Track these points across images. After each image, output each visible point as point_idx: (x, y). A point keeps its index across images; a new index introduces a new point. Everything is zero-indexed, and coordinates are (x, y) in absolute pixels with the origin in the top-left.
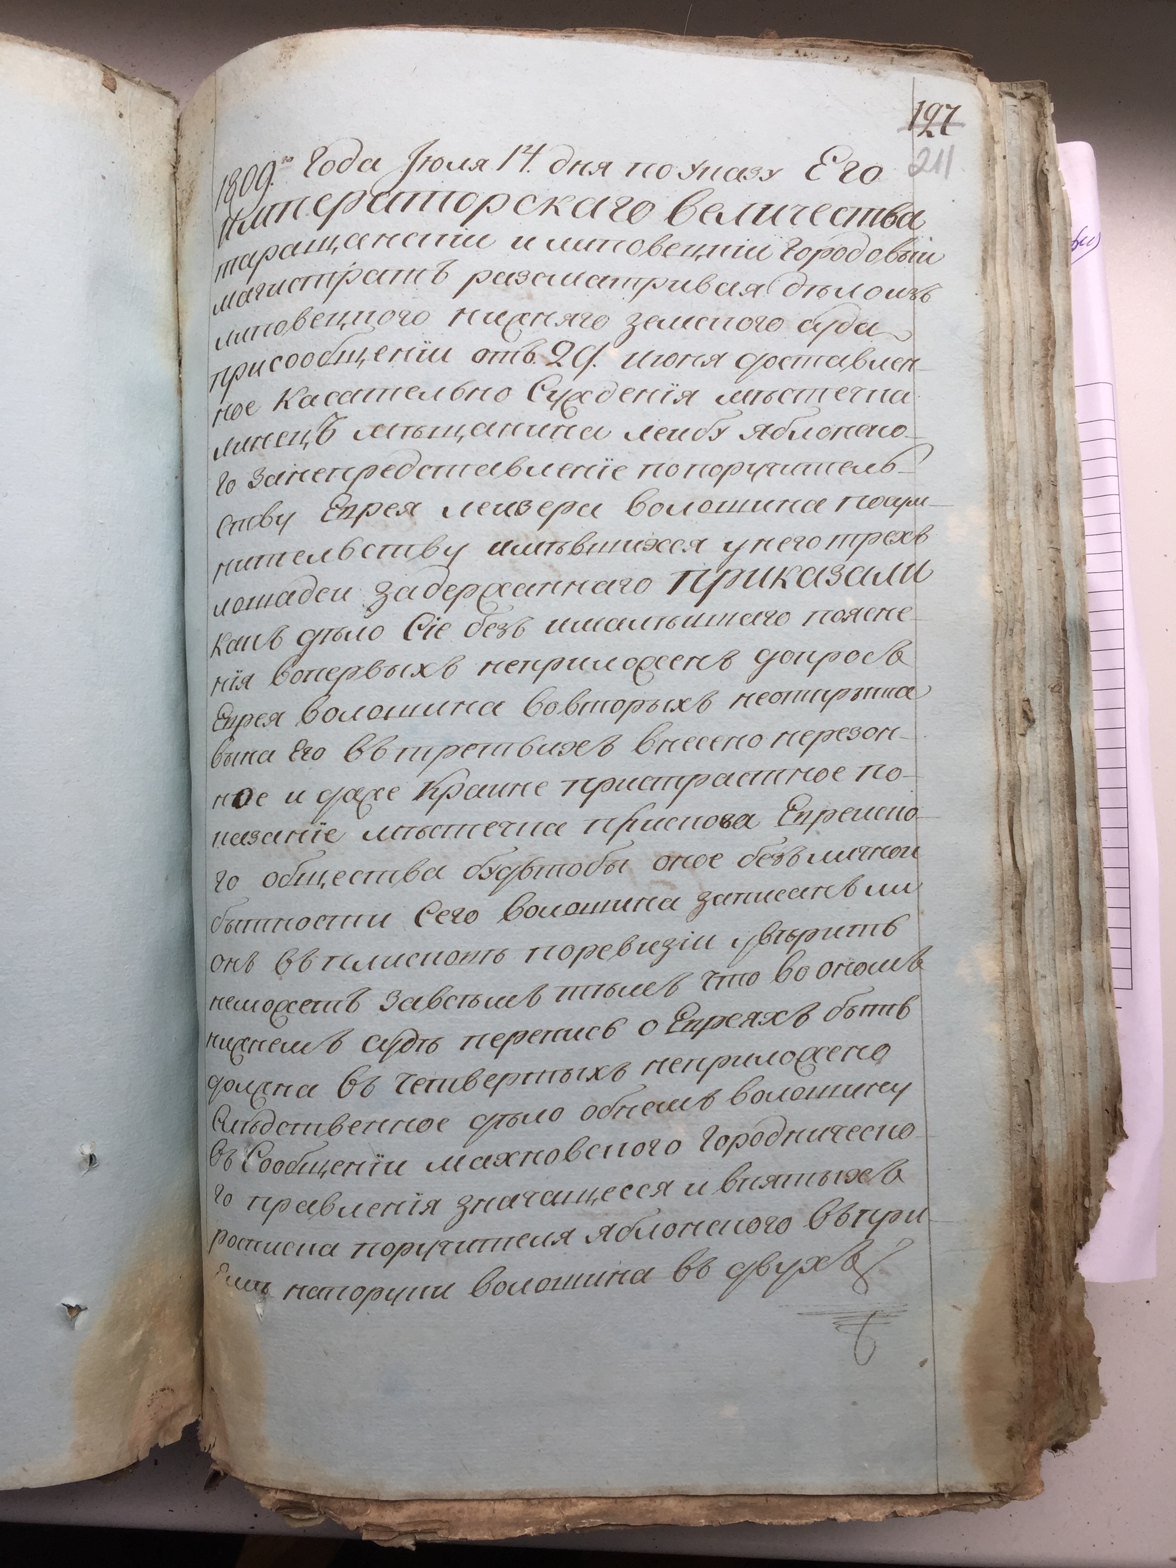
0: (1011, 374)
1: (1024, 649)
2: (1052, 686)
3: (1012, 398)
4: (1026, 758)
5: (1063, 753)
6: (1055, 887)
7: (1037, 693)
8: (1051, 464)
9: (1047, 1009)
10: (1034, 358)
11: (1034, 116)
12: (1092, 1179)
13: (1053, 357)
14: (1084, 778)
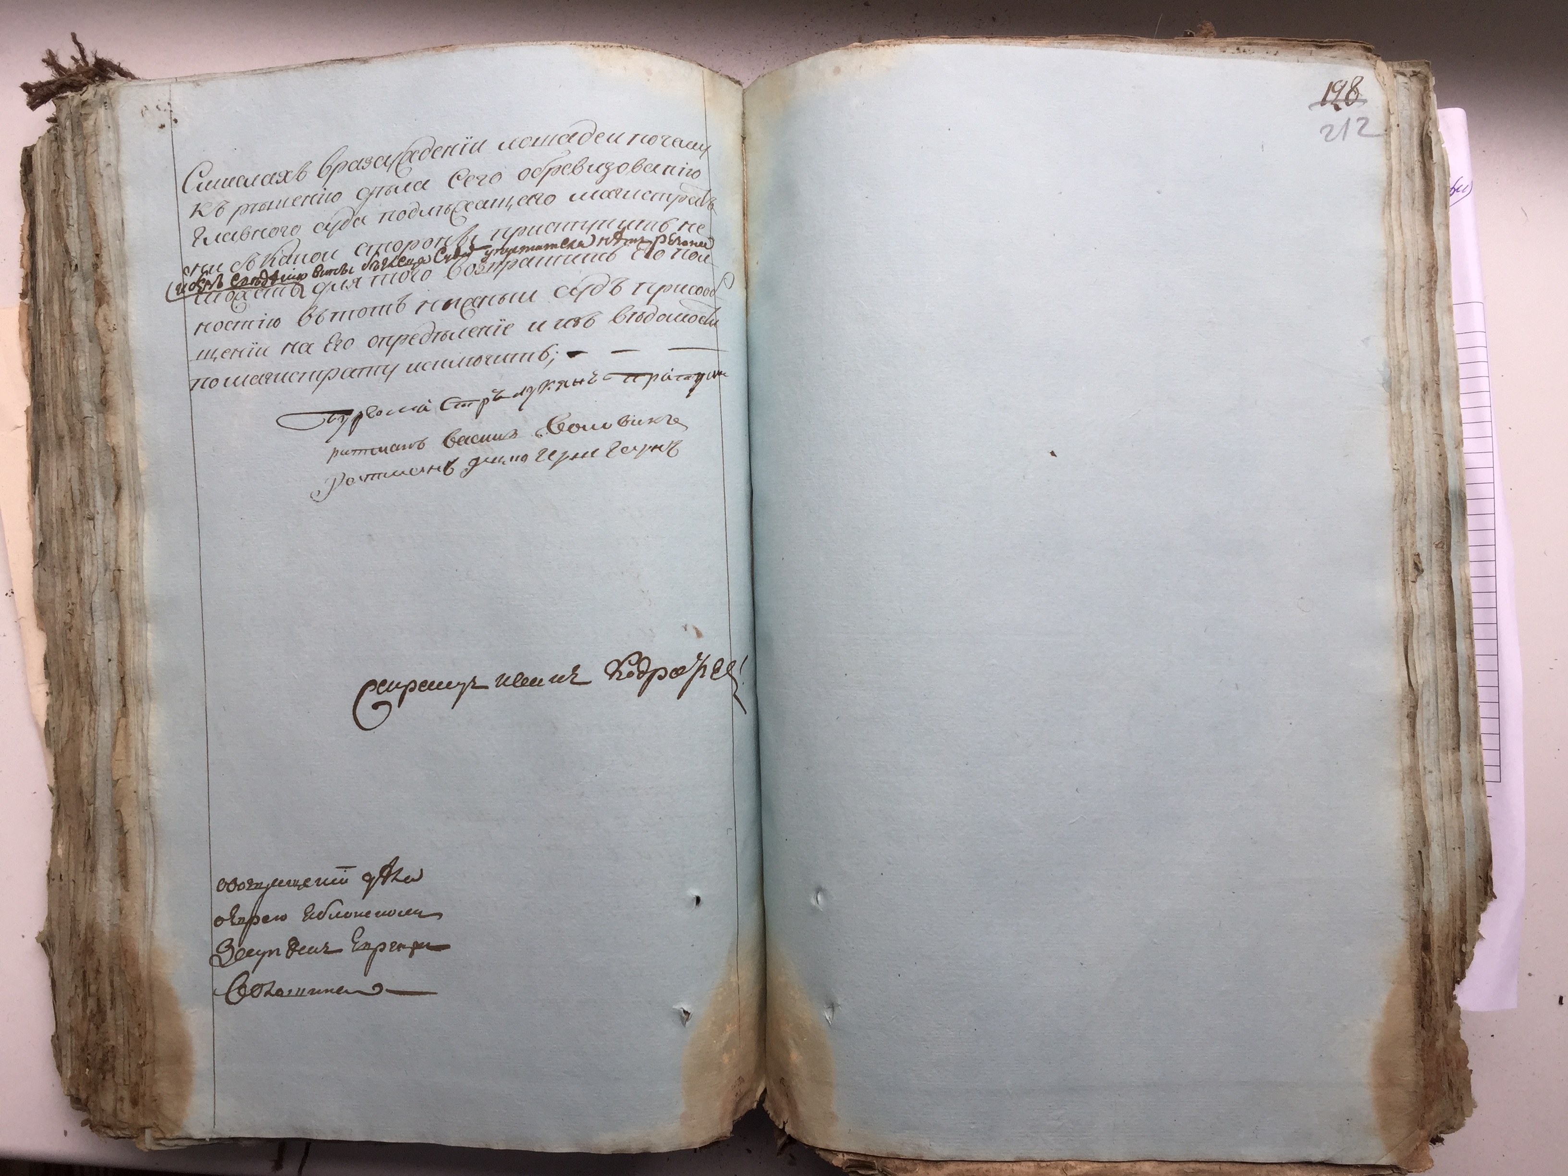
0: (1404, 297)
1: (1415, 514)
2: (1437, 543)
3: (1404, 316)
4: (1416, 600)
5: (1445, 596)
6: (1439, 701)
7: (1425, 549)
8: (1435, 367)
9: (1433, 797)
10: (1421, 283)
11: (1421, 91)
12: (1468, 930)
13: (1436, 282)
14: (1462, 616)
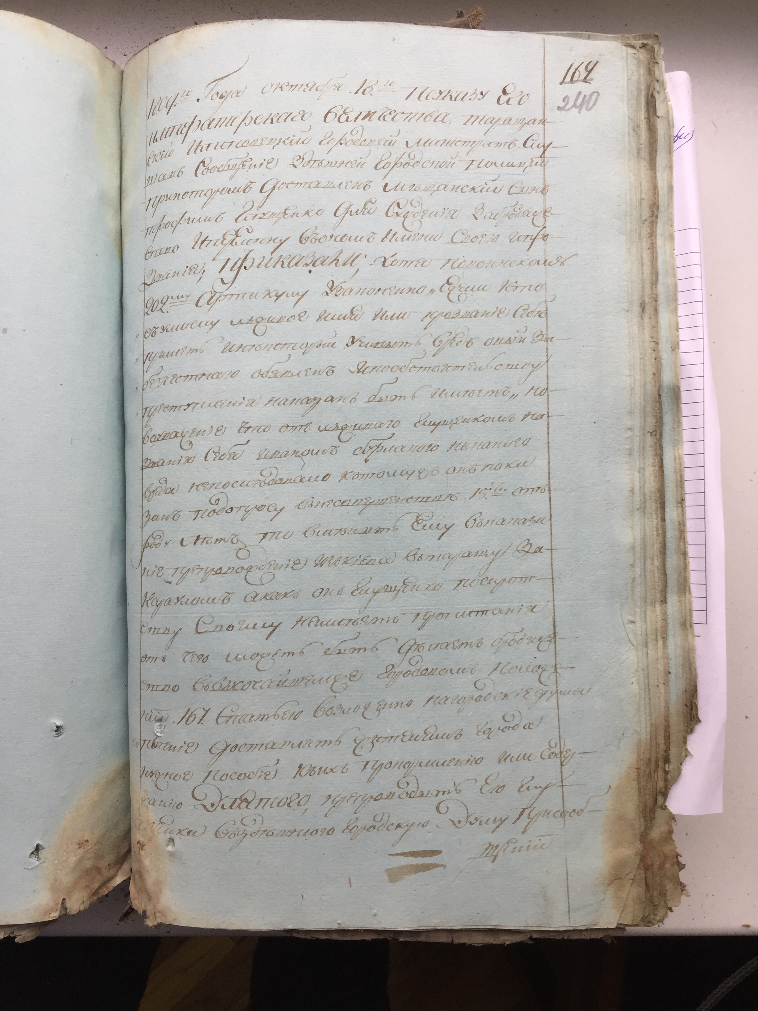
2: (650, 432)
6: (647, 563)
8: (654, 287)
10: (643, 218)
11: (647, 59)
12: (673, 752)
13: (658, 216)
14: (675, 489)
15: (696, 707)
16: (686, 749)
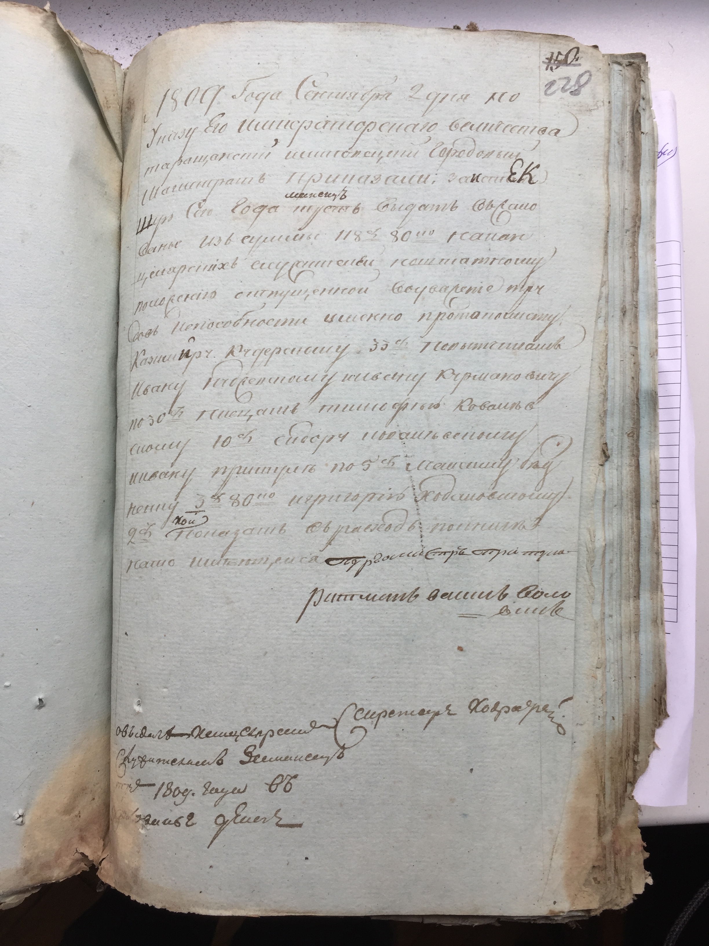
2: (627, 433)
4: (604, 479)
5: (633, 475)
6: (623, 559)
8: (635, 294)
9: (612, 636)
10: (626, 228)
12: (642, 743)
13: (640, 227)
14: (650, 490)
15: (665, 702)
16: (654, 743)
